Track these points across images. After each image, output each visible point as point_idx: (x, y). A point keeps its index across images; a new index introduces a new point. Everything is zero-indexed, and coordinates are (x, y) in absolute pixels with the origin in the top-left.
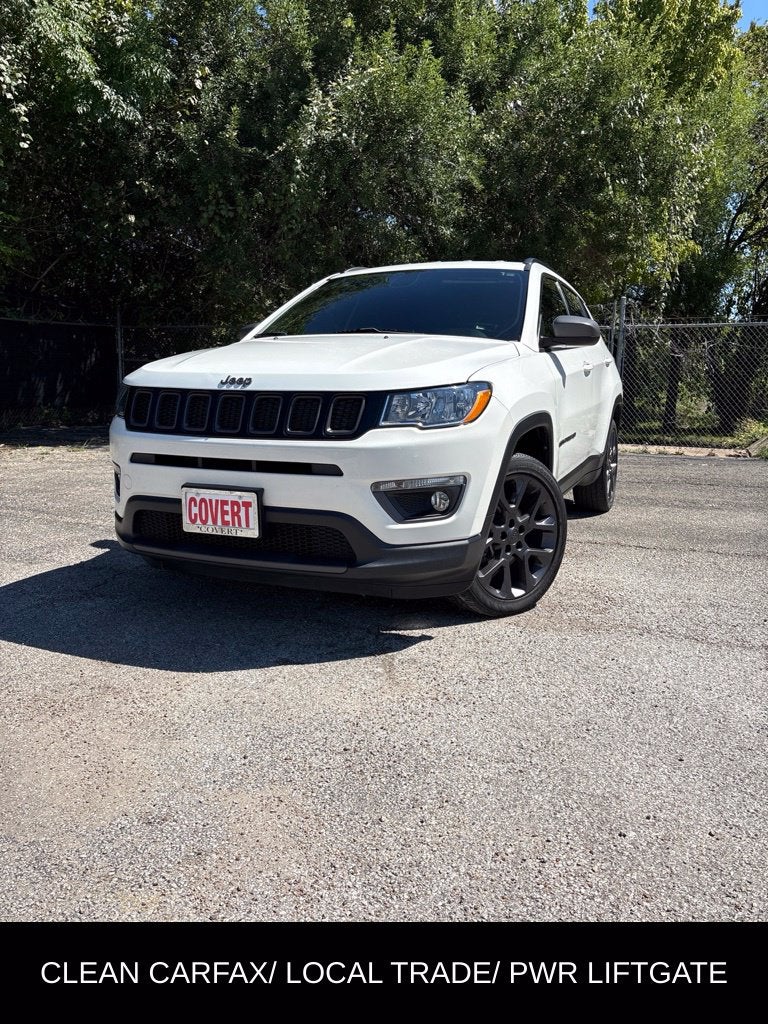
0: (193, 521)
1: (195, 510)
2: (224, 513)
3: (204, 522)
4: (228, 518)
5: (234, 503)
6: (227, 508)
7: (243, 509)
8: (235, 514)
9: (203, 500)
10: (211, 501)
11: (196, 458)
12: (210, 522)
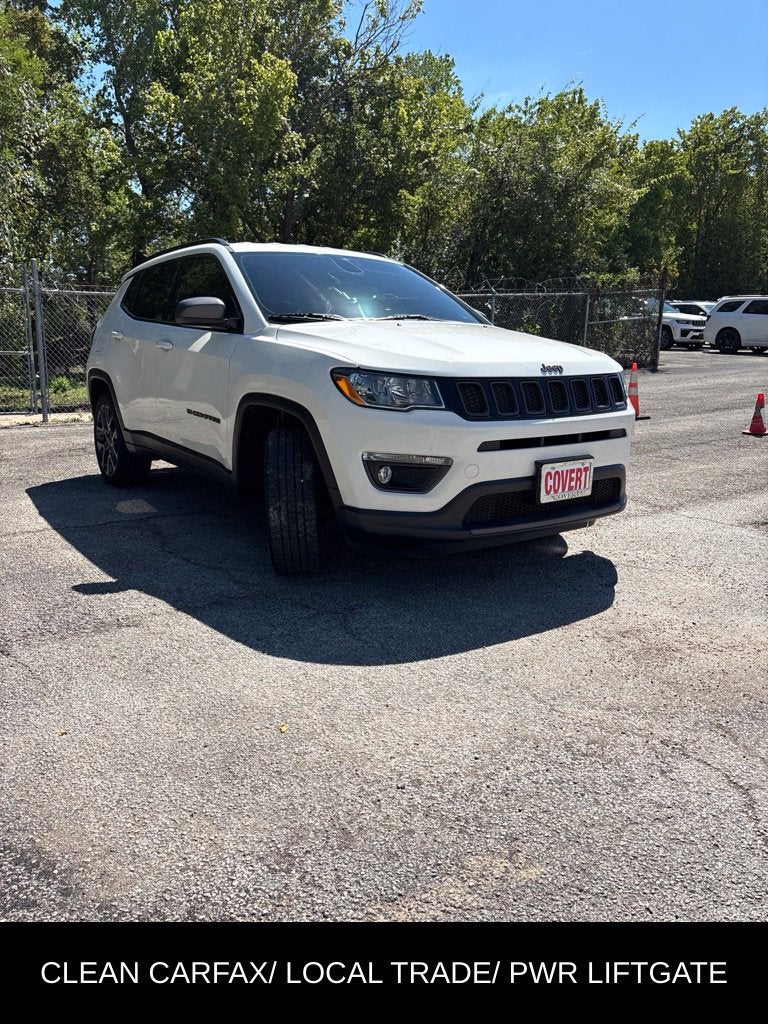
0: (548, 493)
1: (550, 482)
2: (571, 479)
3: (556, 492)
4: (573, 484)
5: (579, 470)
6: (574, 475)
7: (584, 473)
8: (578, 479)
9: (557, 473)
10: (562, 472)
11: (540, 438)
12: (560, 490)
